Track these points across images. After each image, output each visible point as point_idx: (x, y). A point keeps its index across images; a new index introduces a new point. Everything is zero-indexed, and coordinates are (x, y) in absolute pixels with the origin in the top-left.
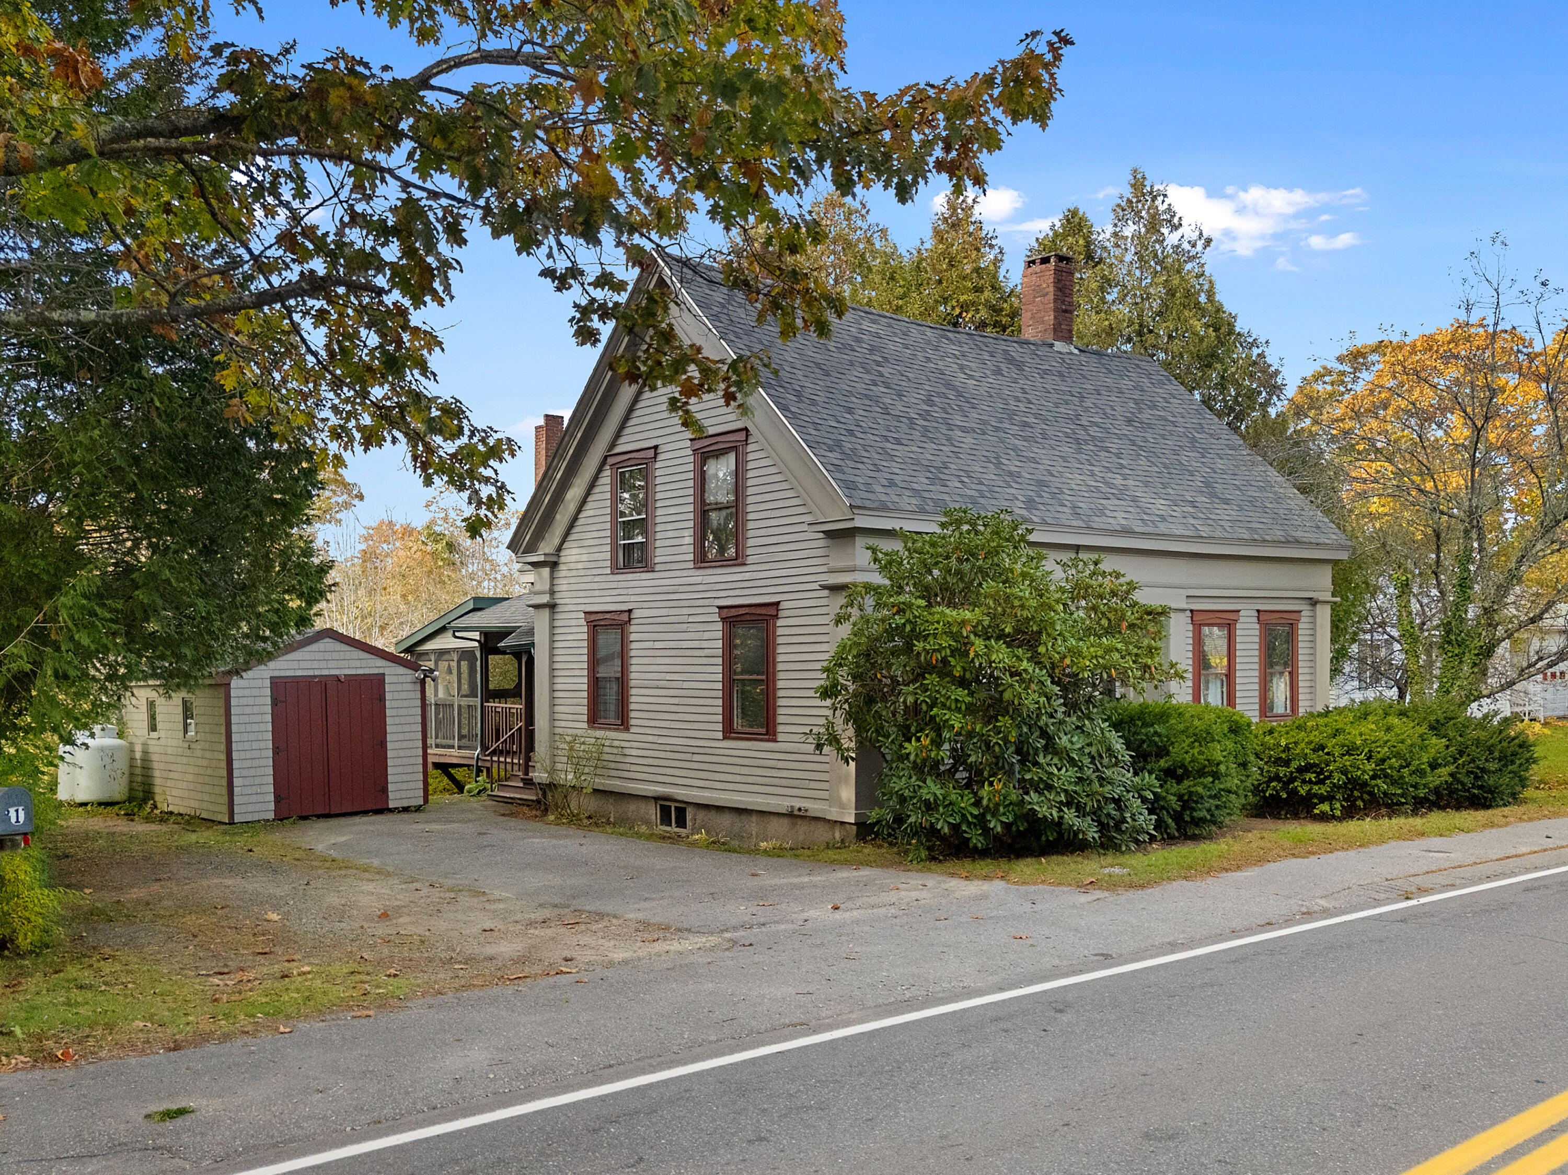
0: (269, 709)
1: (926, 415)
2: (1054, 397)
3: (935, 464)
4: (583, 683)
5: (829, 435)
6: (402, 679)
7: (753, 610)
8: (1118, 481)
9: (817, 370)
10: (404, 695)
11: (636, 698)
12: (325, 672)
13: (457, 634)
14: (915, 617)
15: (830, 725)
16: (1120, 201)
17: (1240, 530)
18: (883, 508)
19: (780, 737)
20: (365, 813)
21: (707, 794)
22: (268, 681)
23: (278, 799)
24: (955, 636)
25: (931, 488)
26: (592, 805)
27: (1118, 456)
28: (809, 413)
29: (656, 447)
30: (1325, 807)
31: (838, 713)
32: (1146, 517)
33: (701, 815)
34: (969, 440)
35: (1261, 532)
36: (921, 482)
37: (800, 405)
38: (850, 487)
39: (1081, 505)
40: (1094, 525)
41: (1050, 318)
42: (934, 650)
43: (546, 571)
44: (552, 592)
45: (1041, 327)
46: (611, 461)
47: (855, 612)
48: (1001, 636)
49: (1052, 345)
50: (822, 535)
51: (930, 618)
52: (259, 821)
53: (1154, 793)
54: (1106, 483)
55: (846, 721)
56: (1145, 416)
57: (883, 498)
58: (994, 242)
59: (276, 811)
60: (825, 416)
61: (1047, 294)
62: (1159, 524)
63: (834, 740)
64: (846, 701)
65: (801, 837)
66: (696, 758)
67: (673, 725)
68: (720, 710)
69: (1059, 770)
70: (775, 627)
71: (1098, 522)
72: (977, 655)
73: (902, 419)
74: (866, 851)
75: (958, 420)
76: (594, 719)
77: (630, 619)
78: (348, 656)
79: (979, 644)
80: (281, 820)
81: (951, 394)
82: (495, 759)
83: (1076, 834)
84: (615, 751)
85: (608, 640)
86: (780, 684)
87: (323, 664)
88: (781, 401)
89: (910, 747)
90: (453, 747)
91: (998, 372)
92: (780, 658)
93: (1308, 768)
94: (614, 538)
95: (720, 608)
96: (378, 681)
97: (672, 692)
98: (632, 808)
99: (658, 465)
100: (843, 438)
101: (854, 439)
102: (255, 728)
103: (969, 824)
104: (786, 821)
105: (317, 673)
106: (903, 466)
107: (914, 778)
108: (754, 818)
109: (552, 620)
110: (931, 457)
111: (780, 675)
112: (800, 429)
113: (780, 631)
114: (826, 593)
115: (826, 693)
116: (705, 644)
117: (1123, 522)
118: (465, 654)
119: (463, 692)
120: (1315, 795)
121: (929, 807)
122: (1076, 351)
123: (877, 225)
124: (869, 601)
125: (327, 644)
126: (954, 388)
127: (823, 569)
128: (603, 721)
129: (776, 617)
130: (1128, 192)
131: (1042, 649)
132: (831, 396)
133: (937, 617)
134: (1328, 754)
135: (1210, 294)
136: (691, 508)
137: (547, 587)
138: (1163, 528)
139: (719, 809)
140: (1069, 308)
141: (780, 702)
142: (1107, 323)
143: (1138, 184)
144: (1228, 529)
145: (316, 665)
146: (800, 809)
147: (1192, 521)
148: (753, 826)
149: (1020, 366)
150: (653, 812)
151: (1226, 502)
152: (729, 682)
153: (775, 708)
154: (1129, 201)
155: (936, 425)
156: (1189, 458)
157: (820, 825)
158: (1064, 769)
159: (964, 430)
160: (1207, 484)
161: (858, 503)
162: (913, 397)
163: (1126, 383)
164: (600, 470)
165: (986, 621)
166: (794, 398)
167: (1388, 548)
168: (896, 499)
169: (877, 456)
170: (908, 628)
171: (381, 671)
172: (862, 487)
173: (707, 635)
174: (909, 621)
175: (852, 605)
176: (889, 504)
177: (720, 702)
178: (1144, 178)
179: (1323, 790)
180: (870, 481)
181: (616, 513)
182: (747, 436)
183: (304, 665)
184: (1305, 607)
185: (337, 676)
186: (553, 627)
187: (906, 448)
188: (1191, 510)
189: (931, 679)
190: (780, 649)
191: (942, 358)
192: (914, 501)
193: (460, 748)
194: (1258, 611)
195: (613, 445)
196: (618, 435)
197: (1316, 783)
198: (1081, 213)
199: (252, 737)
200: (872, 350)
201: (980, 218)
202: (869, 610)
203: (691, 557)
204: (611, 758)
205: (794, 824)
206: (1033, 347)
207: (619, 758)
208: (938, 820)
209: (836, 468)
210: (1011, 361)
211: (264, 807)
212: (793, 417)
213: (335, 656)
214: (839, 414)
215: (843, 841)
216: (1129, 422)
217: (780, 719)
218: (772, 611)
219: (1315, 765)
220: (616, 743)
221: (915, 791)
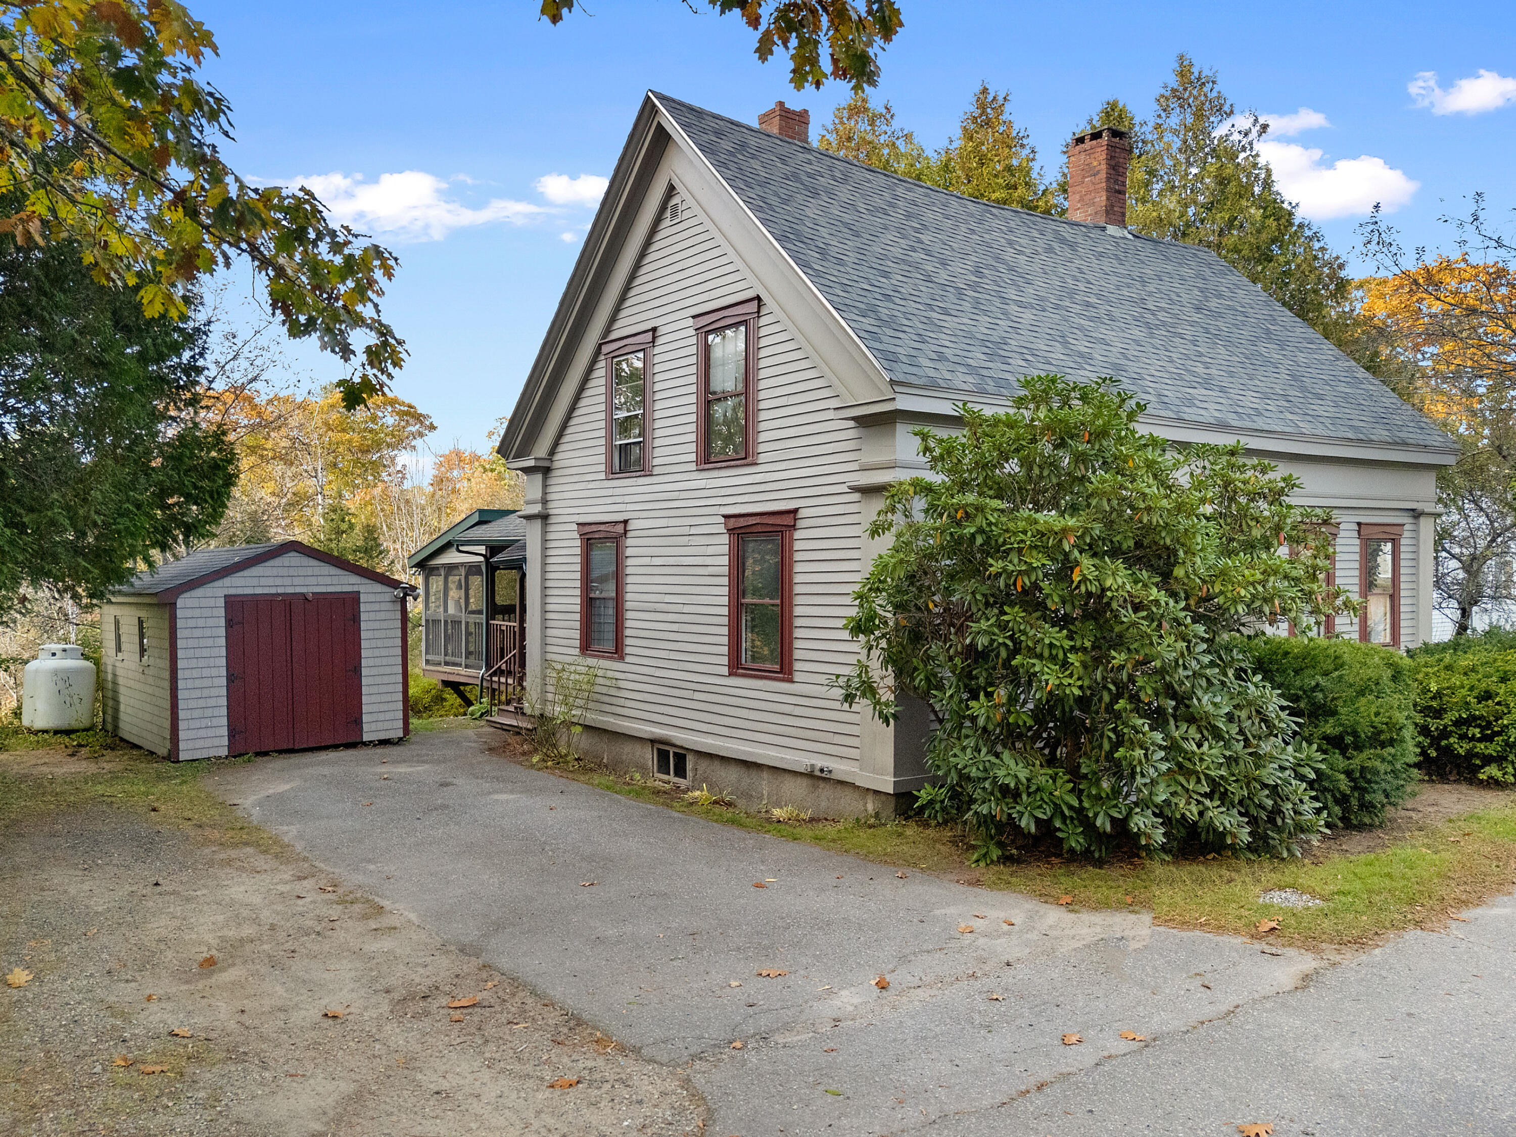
0: (222, 631)
1: (974, 287)
2: (1114, 279)
3: (992, 339)
4: (574, 603)
5: (861, 299)
6: (379, 598)
7: (766, 520)
8: (1200, 369)
9: (846, 230)
10: (382, 615)
11: (633, 623)
12: (290, 590)
13: (461, 548)
14: (990, 524)
15: (864, 668)
16: (1163, 91)
17: (1342, 428)
18: (932, 386)
19: (797, 677)
20: (336, 747)
21: (710, 740)
22: (223, 600)
23: (233, 733)
24: (1053, 552)
25: (990, 365)
26: (582, 742)
27: (1194, 343)
28: (836, 273)
29: (654, 330)
30: (1493, 771)
31: (875, 653)
32: (1240, 410)
33: (703, 765)
34: (1028, 316)
35: (1364, 431)
36: (977, 357)
37: (824, 263)
38: (889, 358)
39: (1166, 393)
40: (1186, 417)
41: (1101, 199)
42: (1020, 572)
43: (539, 477)
44: (544, 502)
45: (1090, 210)
46: (606, 349)
47: (898, 518)
48: (1115, 552)
49: (1104, 229)
50: (852, 424)
51: (1011, 525)
52: (209, 759)
53: (1317, 771)
54: (1187, 370)
55: (885, 663)
56: (1213, 303)
57: (932, 373)
58: (1025, 142)
59: (229, 747)
60: (855, 278)
61: (1098, 172)
62: (1255, 418)
63: (868, 689)
64: (884, 636)
65: (823, 804)
66: (698, 696)
67: (673, 656)
68: (725, 640)
69: (1199, 746)
70: (792, 540)
71: (1190, 413)
72: (1085, 580)
73: (948, 288)
74: (909, 832)
75: (1012, 294)
76: (586, 646)
77: (626, 531)
78: (317, 571)
79: (1087, 563)
80: (235, 757)
81: (1002, 268)
82: (495, 679)
83: (1223, 835)
84: (608, 683)
85: (602, 556)
86: (798, 611)
87: (288, 581)
88: (801, 256)
89: (979, 708)
90: (460, 665)
91: (1050, 250)
92: (797, 579)
93: (1471, 720)
94: (610, 438)
95: (726, 517)
96: (353, 599)
97: (671, 617)
98: (628, 751)
99: (657, 350)
100: (878, 303)
101: (892, 306)
102: (206, 652)
103: (1064, 818)
104: (804, 782)
105: (280, 590)
106: (953, 339)
107: (984, 750)
108: (765, 775)
109: (545, 532)
110: (986, 331)
111: (798, 600)
112: (825, 289)
113: (797, 546)
114: (856, 496)
115: (860, 627)
116: (709, 561)
117: (1217, 414)
118: (472, 570)
119: (473, 607)
120: (1477, 755)
121: (1009, 793)
122: (1130, 237)
123: (902, 130)
124: (919, 504)
125: (292, 559)
126: (1004, 262)
127: (855, 466)
128: (596, 647)
129: (793, 527)
130: (1173, 81)
131: (1179, 572)
132: (862, 257)
133: (1021, 525)
134: (1499, 703)
135: (1268, 184)
136: (693, 399)
137: (539, 495)
138: (1260, 423)
139: (725, 760)
140: (1122, 188)
141: (798, 633)
142: (1155, 214)
143: (1184, 72)
144: (1330, 427)
145: (279, 581)
146: (822, 770)
147: (1290, 416)
148: (764, 784)
149: (1073, 246)
150: (649, 757)
151: (1320, 397)
152: (737, 608)
153: (791, 639)
154: (1174, 90)
155: (988, 297)
156: (1269, 350)
157: (848, 792)
158: (1206, 744)
159: (1020, 304)
160: (1294, 377)
161: (901, 377)
162: (957, 267)
163: (1185, 271)
164: (594, 361)
165: (1097, 529)
166: (817, 255)
167: (1505, 453)
168: (948, 376)
169: (920, 326)
170: (979, 540)
171: (355, 589)
172: (904, 359)
173: (710, 550)
174: (981, 531)
175: (893, 510)
176: (940, 382)
177: (725, 630)
178: (1191, 65)
179: (1492, 749)
180: (914, 353)
181: (611, 408)
182: (759, 307)
183: (263, 581)
184: (1406, 519)
185: (303, 594)
186: (545, 541)
187: (955, 319)
188: (1285, 404)
189: (1014, 614)
190: (798, 568)
191: (988, 232)
192: (970, 379)
193: (467, 666)
194: (1359, 524)
195: (608, 330)
196: (613, 319)
197: (1480, 740)
198: (1120, 106)
199: (202, 663)
200: (909, 216)
201: (1011, 118)
202: (919, 517)
203: (693, 457)
204: (604, 690)
205: (815, 787)
206: (1084, 229)
207: (613, 692)
208: (1021, 814)
209: (870, 336)
210: (1063, 241)
211: (217, 742)
212: (816, 276)
213: (302, 572)
214: (871, 277)
215: (877, 815)
216: (1198, 309)
217: (797, 654)
218: (788, 520)
219: (1482, 717)
220: (610, 674)
221: (985, 770)
